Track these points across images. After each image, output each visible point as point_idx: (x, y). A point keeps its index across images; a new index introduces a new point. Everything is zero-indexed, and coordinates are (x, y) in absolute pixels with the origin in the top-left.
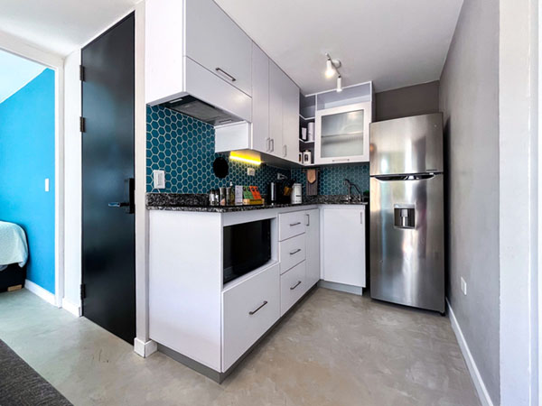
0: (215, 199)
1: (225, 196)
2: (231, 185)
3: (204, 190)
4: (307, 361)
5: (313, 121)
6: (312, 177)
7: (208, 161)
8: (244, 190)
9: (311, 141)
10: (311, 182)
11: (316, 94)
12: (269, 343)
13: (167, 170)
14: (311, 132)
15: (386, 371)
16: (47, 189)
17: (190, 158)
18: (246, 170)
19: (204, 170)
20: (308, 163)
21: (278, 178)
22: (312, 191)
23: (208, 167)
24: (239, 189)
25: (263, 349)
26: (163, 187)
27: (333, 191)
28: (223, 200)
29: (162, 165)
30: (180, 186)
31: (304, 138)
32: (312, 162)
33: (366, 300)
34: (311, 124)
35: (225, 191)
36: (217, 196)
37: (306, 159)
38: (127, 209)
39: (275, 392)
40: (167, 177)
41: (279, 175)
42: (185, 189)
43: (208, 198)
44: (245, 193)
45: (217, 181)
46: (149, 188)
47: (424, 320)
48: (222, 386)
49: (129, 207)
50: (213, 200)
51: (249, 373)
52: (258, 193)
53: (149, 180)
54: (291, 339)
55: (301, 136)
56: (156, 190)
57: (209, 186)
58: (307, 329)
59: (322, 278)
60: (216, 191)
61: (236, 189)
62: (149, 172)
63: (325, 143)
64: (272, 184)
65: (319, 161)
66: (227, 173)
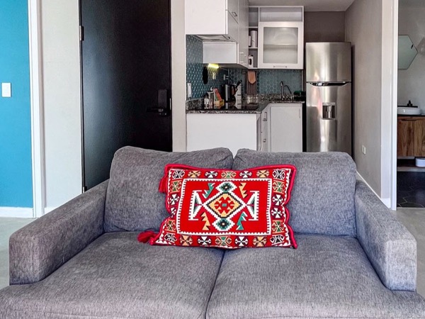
5: (256, 30)
6: (252, 78)
9: (254, 47)
10: (252, 82)
11: (259, 7)
14: (254, 40)
18: (213, 75)
22: (252, 91)
26: (191, 95)
27: (268, 90)
32: (255, 66)
34: (254, 33)
37: (250, 63)
41: (224, 76)
45: (204, 87)
57: (202, 92)
63: (266, 48)
65: (261, 65)
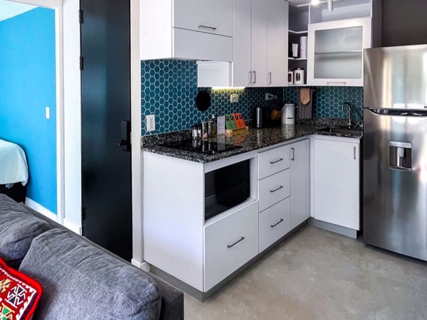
0: (198, 134)
1: (206, 131)
2: (213, 117)
3: (188, 126)
4: (280, 294)
5: (306, 35)
6: (305, 98)
7: (191, 97)
8: (227, 120)
9: (303, 58)
10: (305, 103)
11: (309, 5)
12: (247, 276)
13: (157, 113)
14: (303, 47)
15: (352, 311)
16: (48, 117)
17: (175, 97)
18: (229, 98)
19: (188, 106)
20: (300, 83)
21: (267, 98)
22: (306, 114)
23: (191, 103)
24: (221, 120)
25: (241, 281)
26: (154, 129)
27: (332, 113)
28: (206, 134)
29: (152, 109)
30: (167, 126)
31: (295, 54)
32: (305, 82)
33: (361, 244)
34: (303, 38)
35: (207, 125)
36: (199, 131)
37: (298, 78)
38: (125, 147)
39: (246, 313)
40: (157, 120)
41: (267, 95)
42: (171, 128)
43: (192, 133)
44: (228, 123)
45: (199, 115)
46: (143, 132)
47: (417, 272)
48: (204, 304)
49: (126, 146)
50: (196, 135)
51: (227, 297)
52: (242, 121)
53: (143, 125)
54: (268, 274)
55: (290, 54)
56: (148, 133)
57: (192, 122)
58: (286, 268)
59: (312, 216)
60: (198, 126)
61: (218, 121)
62: (143, 118)
63: (321, 58)
64: (258, 109)
65: (312, 81)
66: (209, 104)
